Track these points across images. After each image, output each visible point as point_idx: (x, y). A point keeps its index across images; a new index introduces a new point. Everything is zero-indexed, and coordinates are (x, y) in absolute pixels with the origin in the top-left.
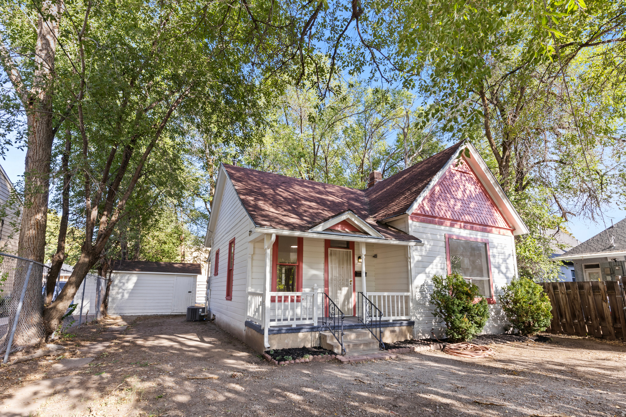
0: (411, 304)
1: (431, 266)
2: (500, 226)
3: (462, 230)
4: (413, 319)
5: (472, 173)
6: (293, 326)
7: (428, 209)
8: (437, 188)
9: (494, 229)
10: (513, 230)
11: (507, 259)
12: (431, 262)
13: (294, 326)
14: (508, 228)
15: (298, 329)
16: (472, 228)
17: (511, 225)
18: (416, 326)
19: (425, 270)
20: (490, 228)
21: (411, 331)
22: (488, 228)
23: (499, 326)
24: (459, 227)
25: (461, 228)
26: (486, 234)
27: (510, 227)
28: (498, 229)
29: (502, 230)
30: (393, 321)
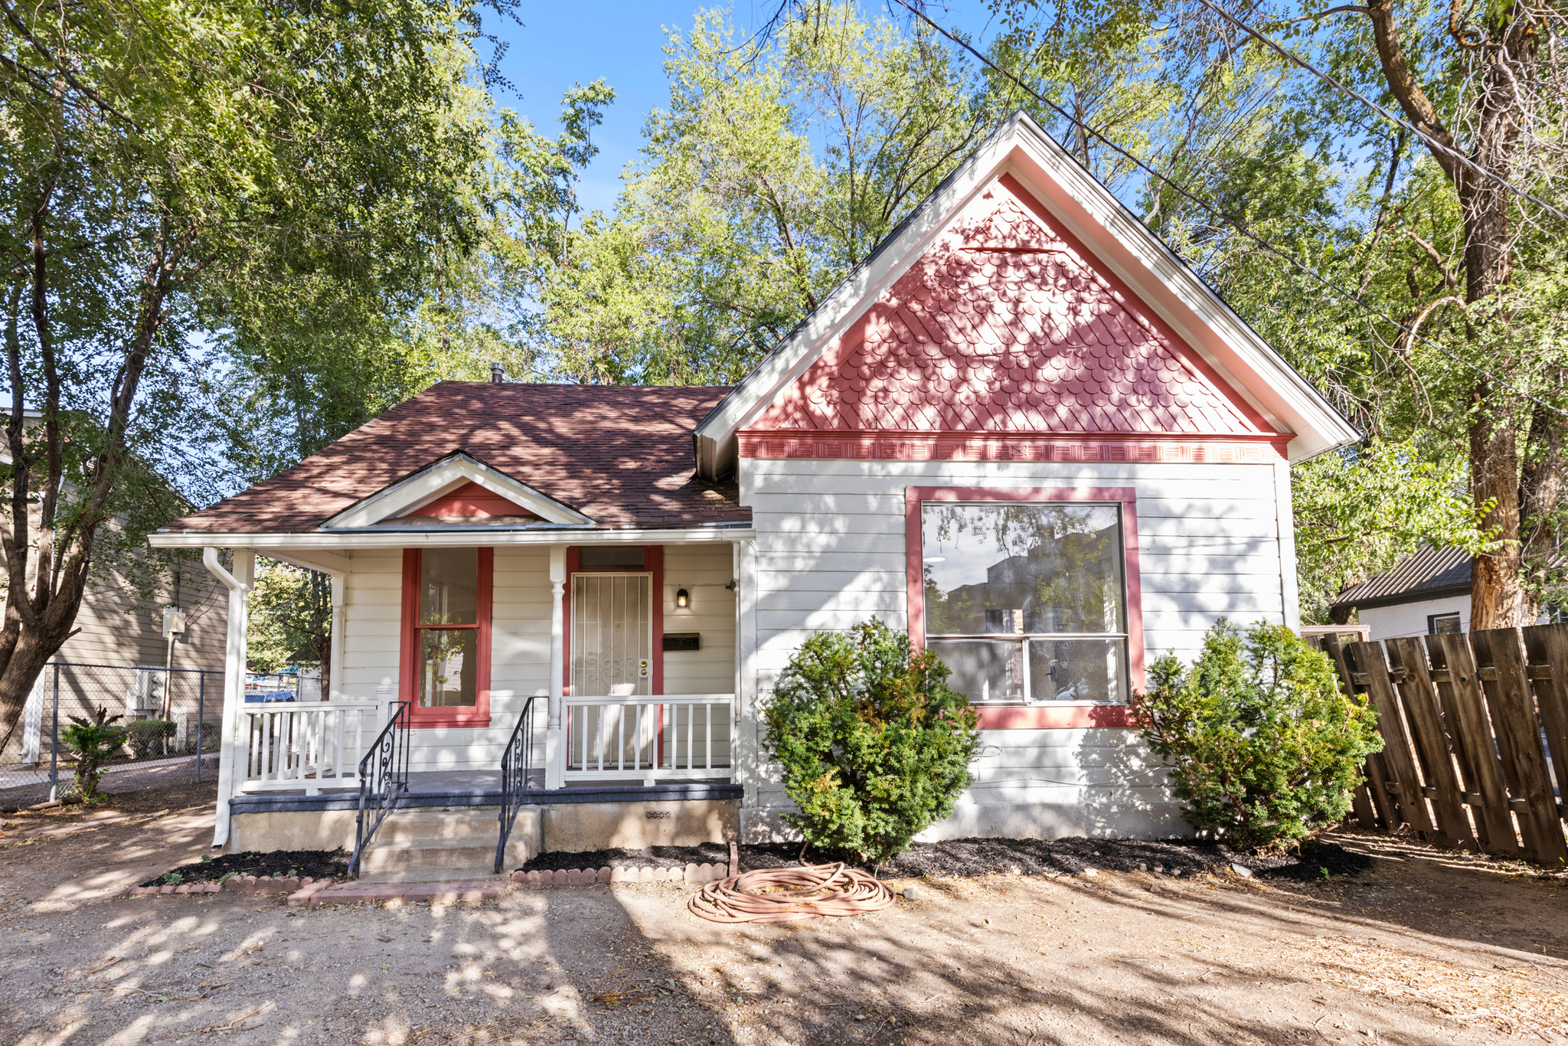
0: (734, 734)
1: (830, 605)
2: (1205, 430)
3: (991, 468)
4: (740, 777)
5: (1063, 246)
6: (308, 794)
7: (829, 412)
8: (876, 331)
9: (1165, 447)
10: (1284, 439)
11: (1242, 556)
12: (834, 592)
13: (312, 792)
14: (1256, 432)
15: (320, 804)
16: (1045, 456)
17: (1268, 418)
18: (748, 799)
19: (803, 620)
20: (1146, 444)
21: (732, 815)
22: (1130, 444)
23: (1160, 808)
24: (973, 457)
25: (983, 458)
26: (1121, 470)
27: (1265, 426)
28: (1192, 446)
29: (1212, 449)
30: (658, 782)
